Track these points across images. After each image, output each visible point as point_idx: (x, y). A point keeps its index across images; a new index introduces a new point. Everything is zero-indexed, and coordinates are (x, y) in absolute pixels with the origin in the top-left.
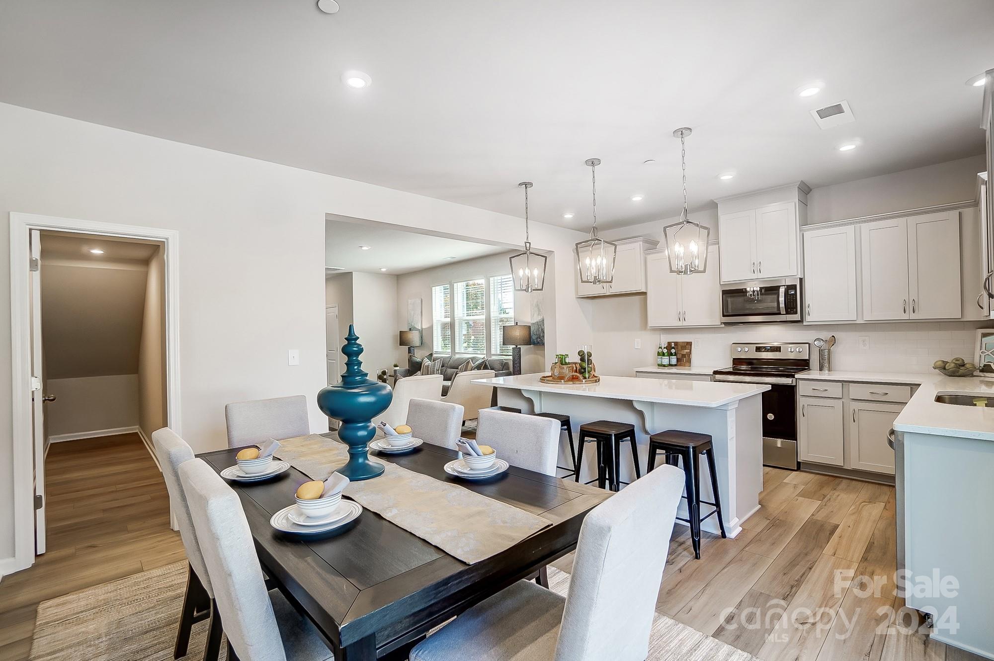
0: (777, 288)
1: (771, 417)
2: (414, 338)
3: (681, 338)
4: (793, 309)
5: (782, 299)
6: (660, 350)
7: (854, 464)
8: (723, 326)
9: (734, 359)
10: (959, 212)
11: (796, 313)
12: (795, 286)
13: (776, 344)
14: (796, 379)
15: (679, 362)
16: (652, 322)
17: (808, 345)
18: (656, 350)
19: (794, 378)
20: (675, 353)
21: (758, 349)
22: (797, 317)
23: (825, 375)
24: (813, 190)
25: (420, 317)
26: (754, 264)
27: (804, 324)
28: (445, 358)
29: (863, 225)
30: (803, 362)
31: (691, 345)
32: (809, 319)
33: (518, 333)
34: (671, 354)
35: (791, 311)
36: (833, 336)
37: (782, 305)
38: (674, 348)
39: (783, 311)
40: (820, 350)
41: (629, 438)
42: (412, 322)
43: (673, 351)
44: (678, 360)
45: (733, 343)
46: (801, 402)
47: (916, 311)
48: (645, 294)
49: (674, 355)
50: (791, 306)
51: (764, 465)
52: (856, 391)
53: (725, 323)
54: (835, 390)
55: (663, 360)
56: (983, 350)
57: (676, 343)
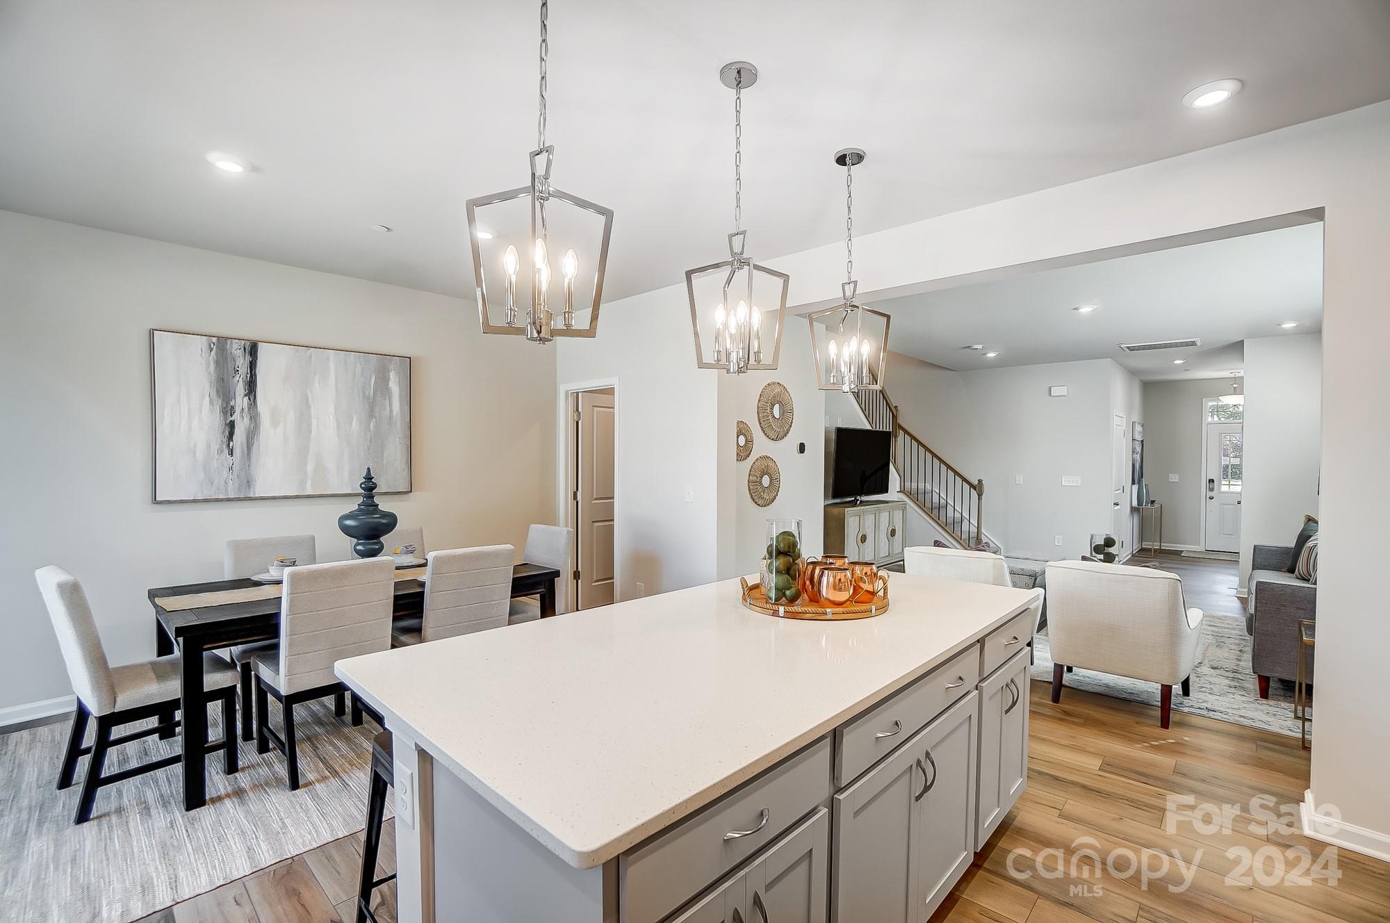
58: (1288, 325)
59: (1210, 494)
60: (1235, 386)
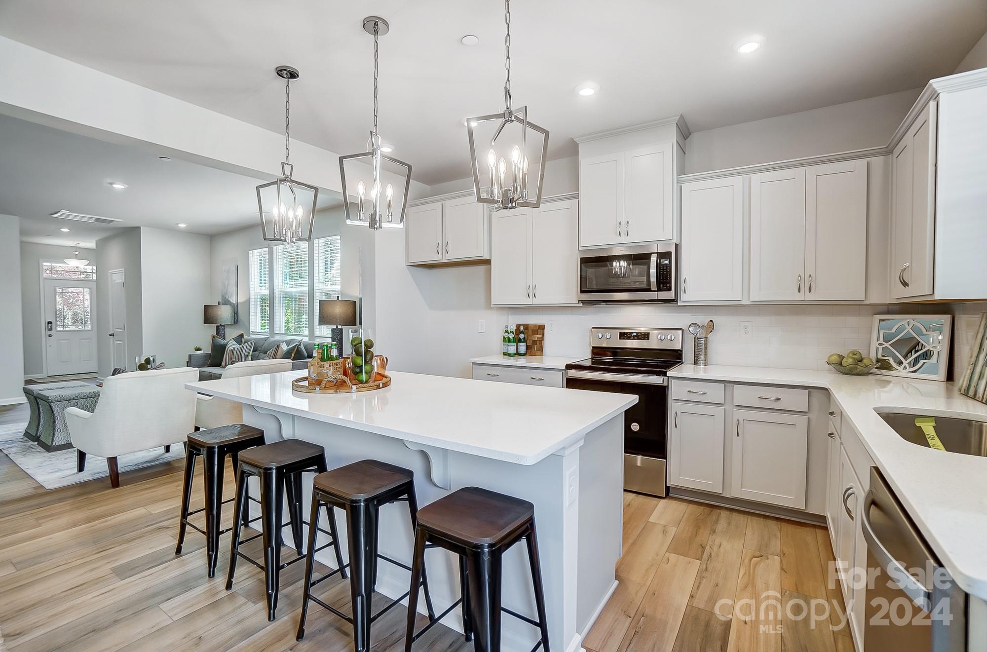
0: (647, 256)
1: (635, 427)
2: (224, 313)
3: (533, 320)
4: (667, 284)
5: (653, 271)
6: (506, 335)
7: (736, 491)
8: (581, 305)
9: (593, 347)
10: (868, 162)
11: (670, 289)
12: (669, 254)
13: (643, 330)
14: (668, 377)
15: (529, 351)
16: (496, 300)
17: (681, 331)
18: (501, 334)
19: (666, 376)
20: (524, 339)
21: (623, 336)
22: (671, 295)
23: (701, 372)
24: (692, 134)
25: (234, 288)
26: (620, 224)
27: (679, 304)
28: (257, 340)
29: (755, 177)
30: (675, 354)
31: (543, 329)
32: (686, 298)
33: (338, 310)
34: (520, 341)
35: (663, 286)
36: (711, 321)
37: (653, 279)
38: (523, 332)
39: (654, 287)
40: (695, 338)
41: (406, 496)
42: (226, 294)
43: (522, 336)
44: (528, 348)
45: (593, 328)
46: (674, 408)
47: (813, 290)
48: (487, 262)
49: (524, 342)
50: (664, 280)
51: (625, 490)
52: (741, 395)
53: (585, 302)
54: (716, 393)
55: (509, 348)
56: (881, 341)
57: (526, 327)
58: (182, 226)
59: (49, 333)
60: (77, 253)
